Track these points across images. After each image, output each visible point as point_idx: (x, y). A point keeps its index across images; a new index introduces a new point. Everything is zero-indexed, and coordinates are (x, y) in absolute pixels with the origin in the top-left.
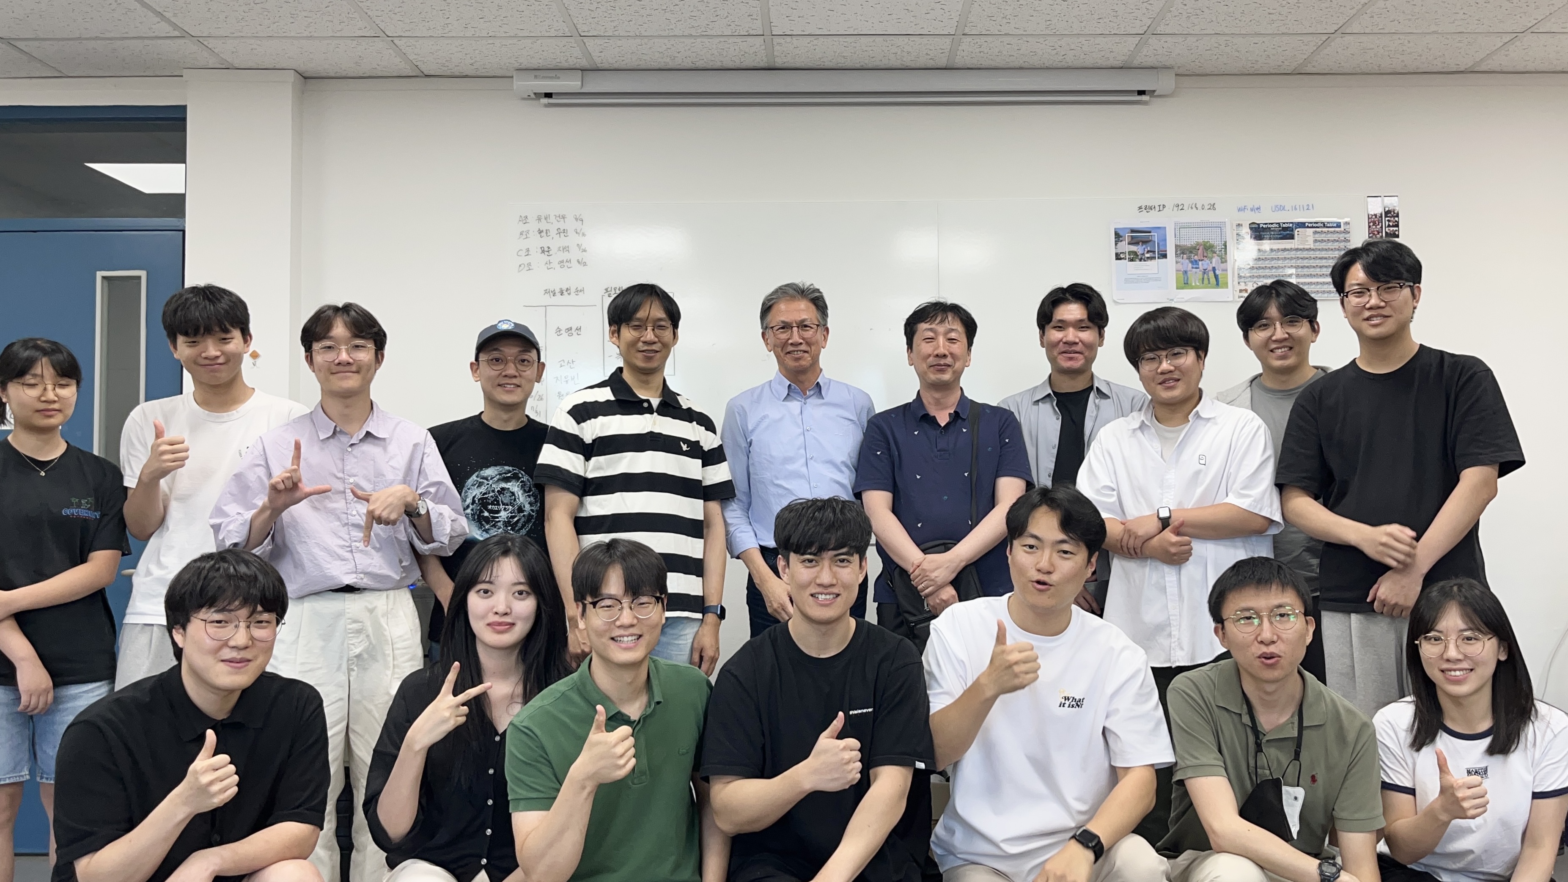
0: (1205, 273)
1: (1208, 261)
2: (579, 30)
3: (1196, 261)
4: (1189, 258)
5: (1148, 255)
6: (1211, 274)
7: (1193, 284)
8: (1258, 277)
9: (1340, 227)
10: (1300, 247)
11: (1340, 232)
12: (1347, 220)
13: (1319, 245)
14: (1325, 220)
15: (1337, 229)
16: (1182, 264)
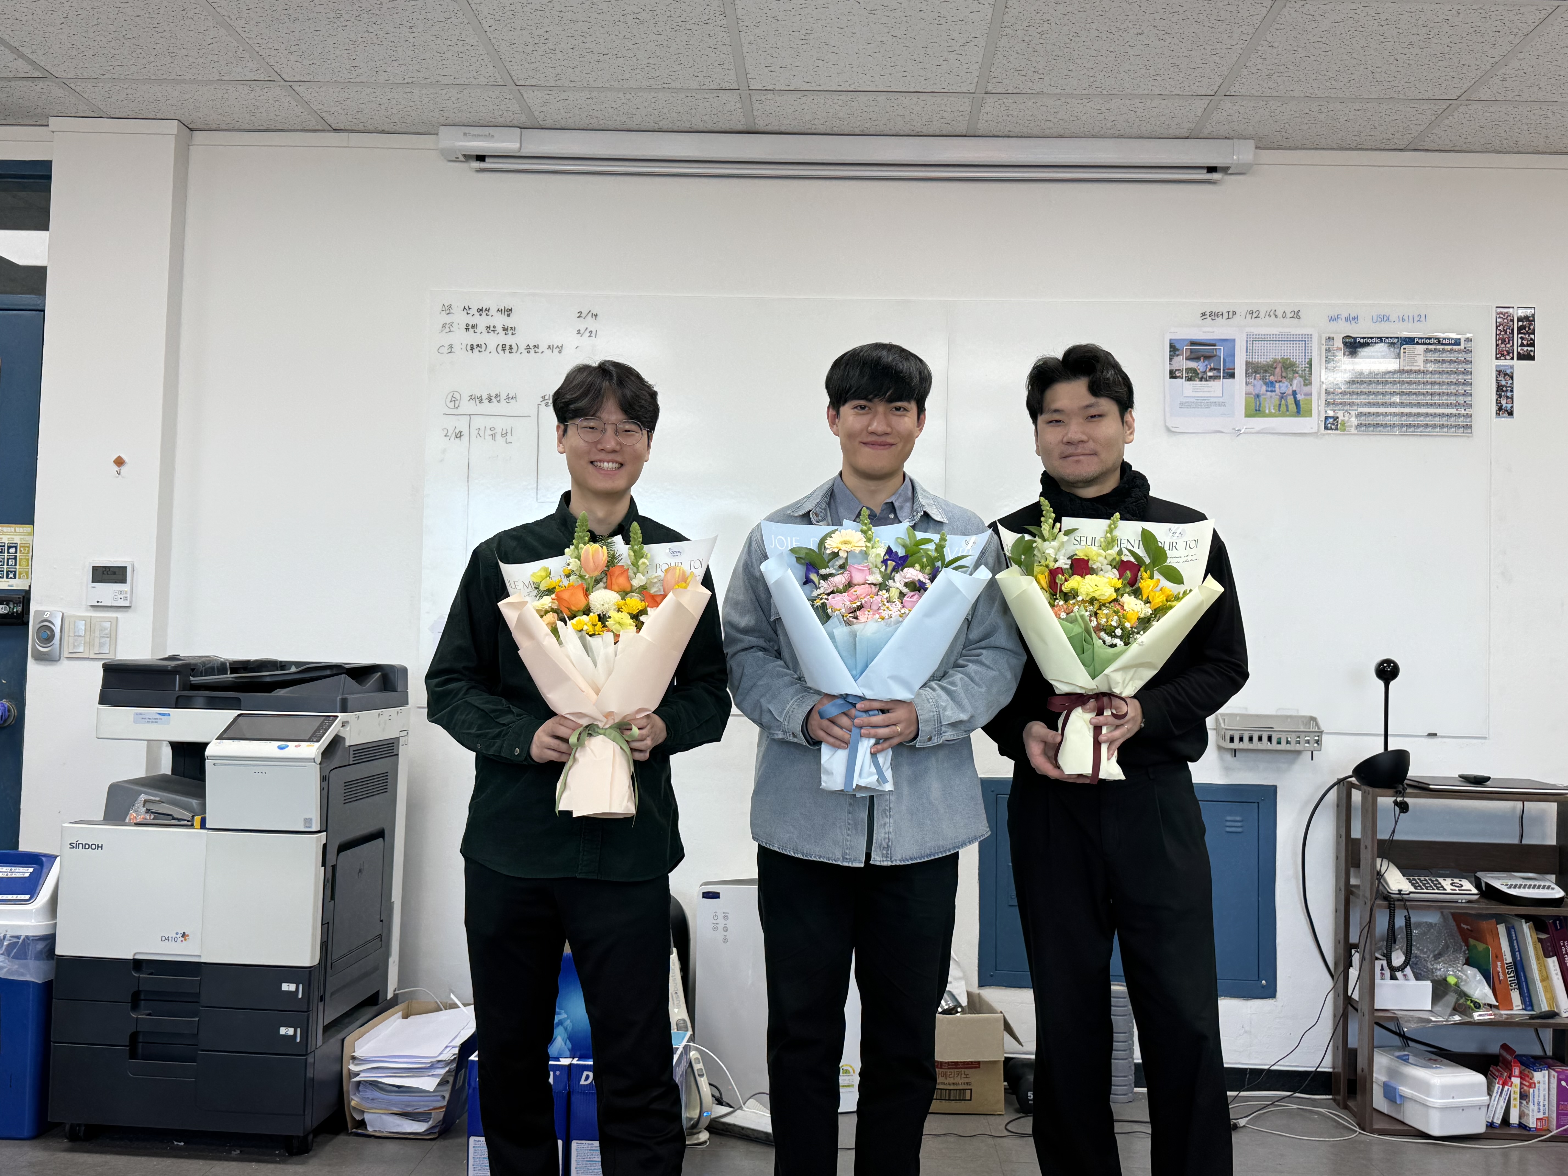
0: (1282, 398)
1: (1286, 383)
2: (514, 78)
3: (1272, 383)
4: (1263, 379)
5: (1210, 374)
6: (1291, 400)
7: (1267, 411)
8: (1351, 404)
9: (1459, 344)
10: (1406, 368)
11: (1459, 351)
12: (1469, 335)
13: (1431, 367)
14: (1440, 335)
15: (1455, 347)
16: (1254, 386)
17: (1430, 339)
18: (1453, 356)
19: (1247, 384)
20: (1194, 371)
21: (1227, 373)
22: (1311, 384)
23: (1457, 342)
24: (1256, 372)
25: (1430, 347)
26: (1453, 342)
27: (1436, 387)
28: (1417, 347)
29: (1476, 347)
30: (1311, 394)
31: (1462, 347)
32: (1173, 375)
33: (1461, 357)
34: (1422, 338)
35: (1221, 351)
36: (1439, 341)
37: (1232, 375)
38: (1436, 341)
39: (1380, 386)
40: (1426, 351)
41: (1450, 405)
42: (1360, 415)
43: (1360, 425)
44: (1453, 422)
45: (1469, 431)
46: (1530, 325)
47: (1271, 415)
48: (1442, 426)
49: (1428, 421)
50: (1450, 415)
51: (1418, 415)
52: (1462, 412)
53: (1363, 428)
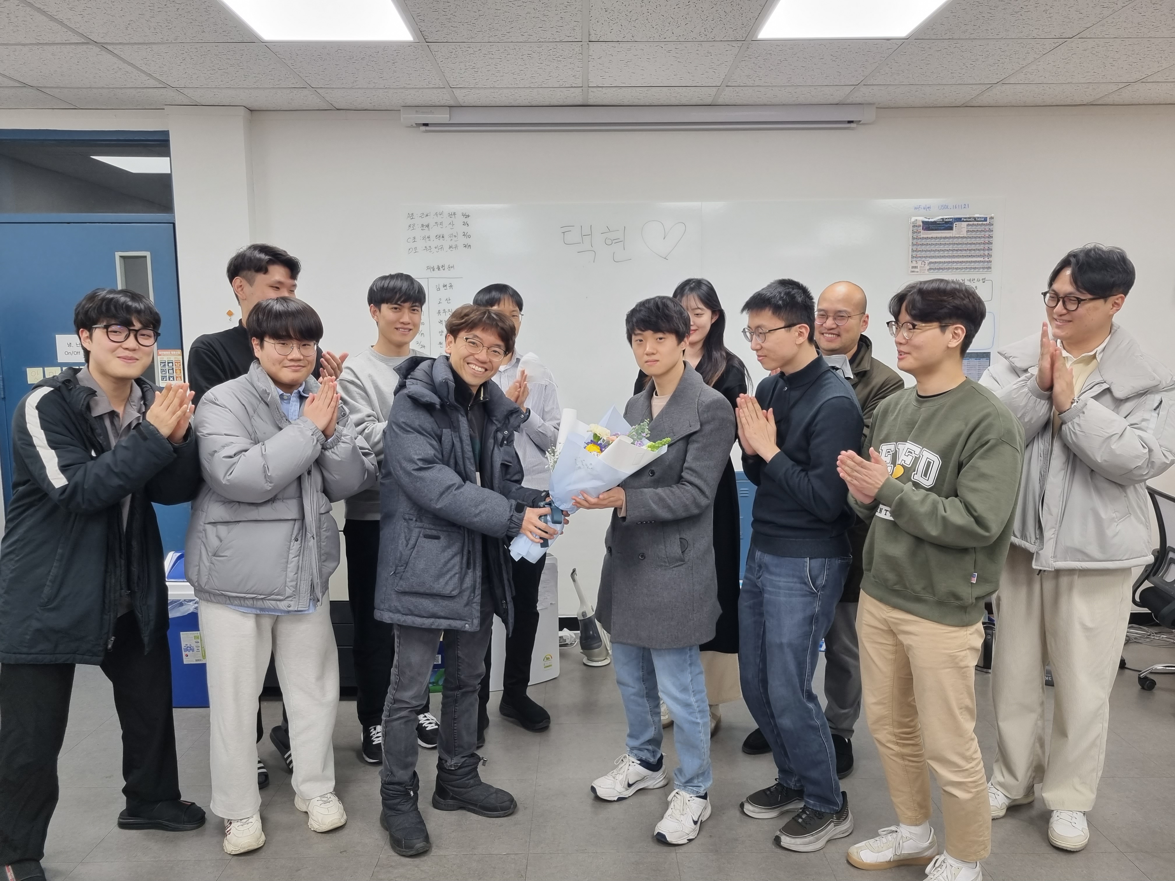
8: (926, 257)
9: (986, 221)
10: (956, 236)
11: (987, 225)
12: (993, 215)
13: (970, 235)
14: (977, 215)
15: (984, 223)
17: (970, 218)
18: (982, 228)
23: (985, 219)
25: (970, 223)
26: (983, 219)
27: (973, 246)
28: (963, 223)
31: (988, 222)
34: (966, 218)
36: (975, 219)
38: (973, 219)
39: (942, 247)
40: (968, 225)
41: (980, 256)
42: (931, 263)
43: (930, 269)
44: (981, 265)
45: (990, 270)
48: (975, 268)
49: (967, 265)
50: (980, 262)
51: (962, 262)
52: (986, 259)
53: (932, 271)
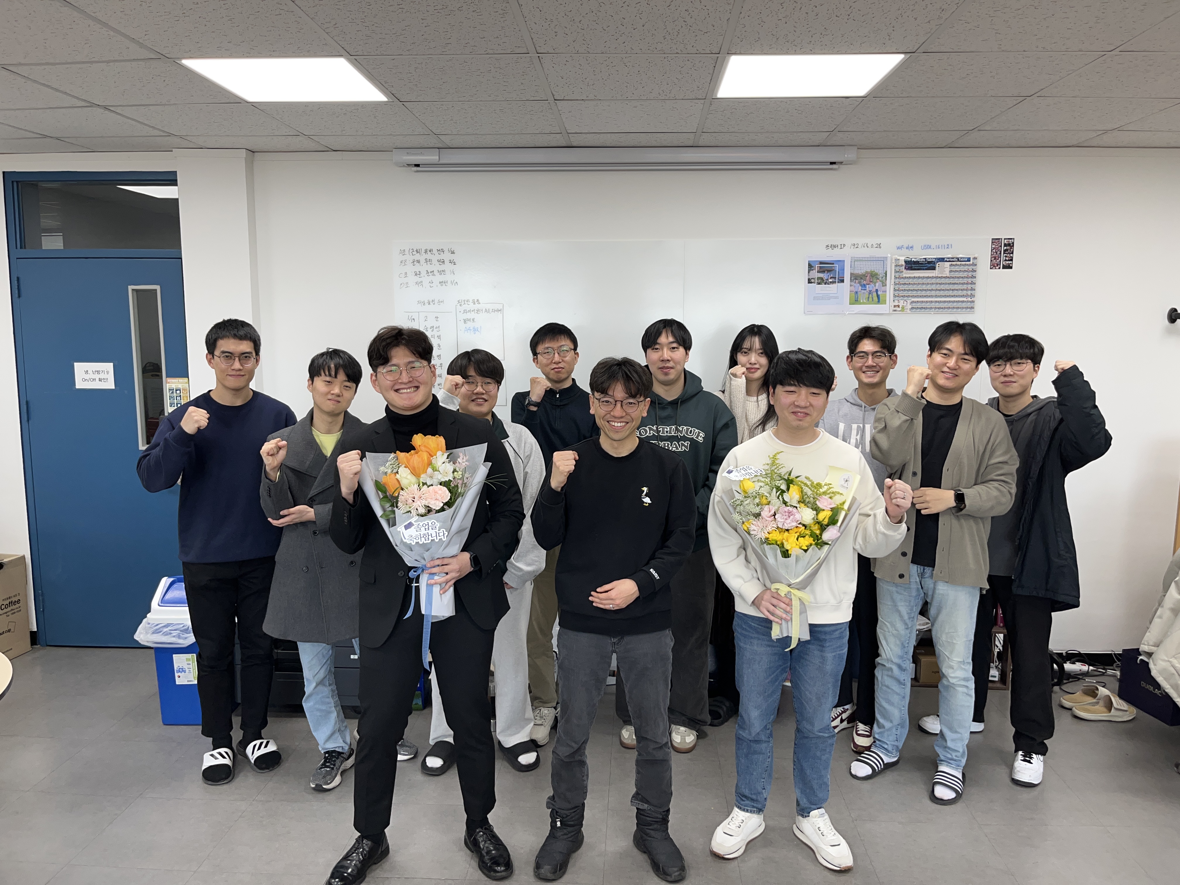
0: (870, 293)
1: (872, 285)
3: (864, 285)
4: (860, 283)
5: (830, 280)
6: (875, 294)
7: (861, 301)
8: (908, 296)
9: (970, 261)
10: (939, 275)
11: (970, 265)
12: (976, 256)
13: (953, 274)
15: (967, 263)
16: (855, 287)
17: (953, 258)
18: (966, 268)
19: (851, 286)
20: (822, 279)
21: (840, 280)
22: (886, 285)
23: (969, 260)
24: (856, 279)
25: (953, 263)
26: (966, 260)
27: (956, 286)
28: (946, 263)
29: (979, 262)
30: (886, 292)
31: (971, 262)
32: (810, 282)
33: (970, 268)
34: (949, 258)
35: (837, 267)
36: (958, 260)
37: (842, 281)
38: (957, 260)
39: (924, 286)
40: (951, 265)
41: (963, 296)
42: (913, 302)
43: (912, 308)
44: (964, 305)
45: (973, 310)
46: (1011, 248)
47: (863, 303)
48: (958, 308)
49: (950, 305)
50: (963, 302)
51: (945, 302)
52: (969, 299)
53: (914, 310)
